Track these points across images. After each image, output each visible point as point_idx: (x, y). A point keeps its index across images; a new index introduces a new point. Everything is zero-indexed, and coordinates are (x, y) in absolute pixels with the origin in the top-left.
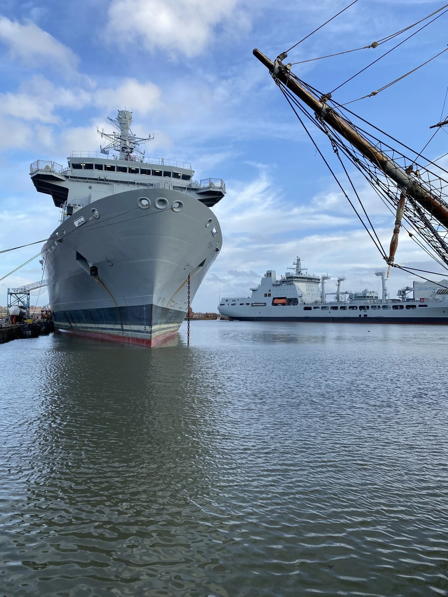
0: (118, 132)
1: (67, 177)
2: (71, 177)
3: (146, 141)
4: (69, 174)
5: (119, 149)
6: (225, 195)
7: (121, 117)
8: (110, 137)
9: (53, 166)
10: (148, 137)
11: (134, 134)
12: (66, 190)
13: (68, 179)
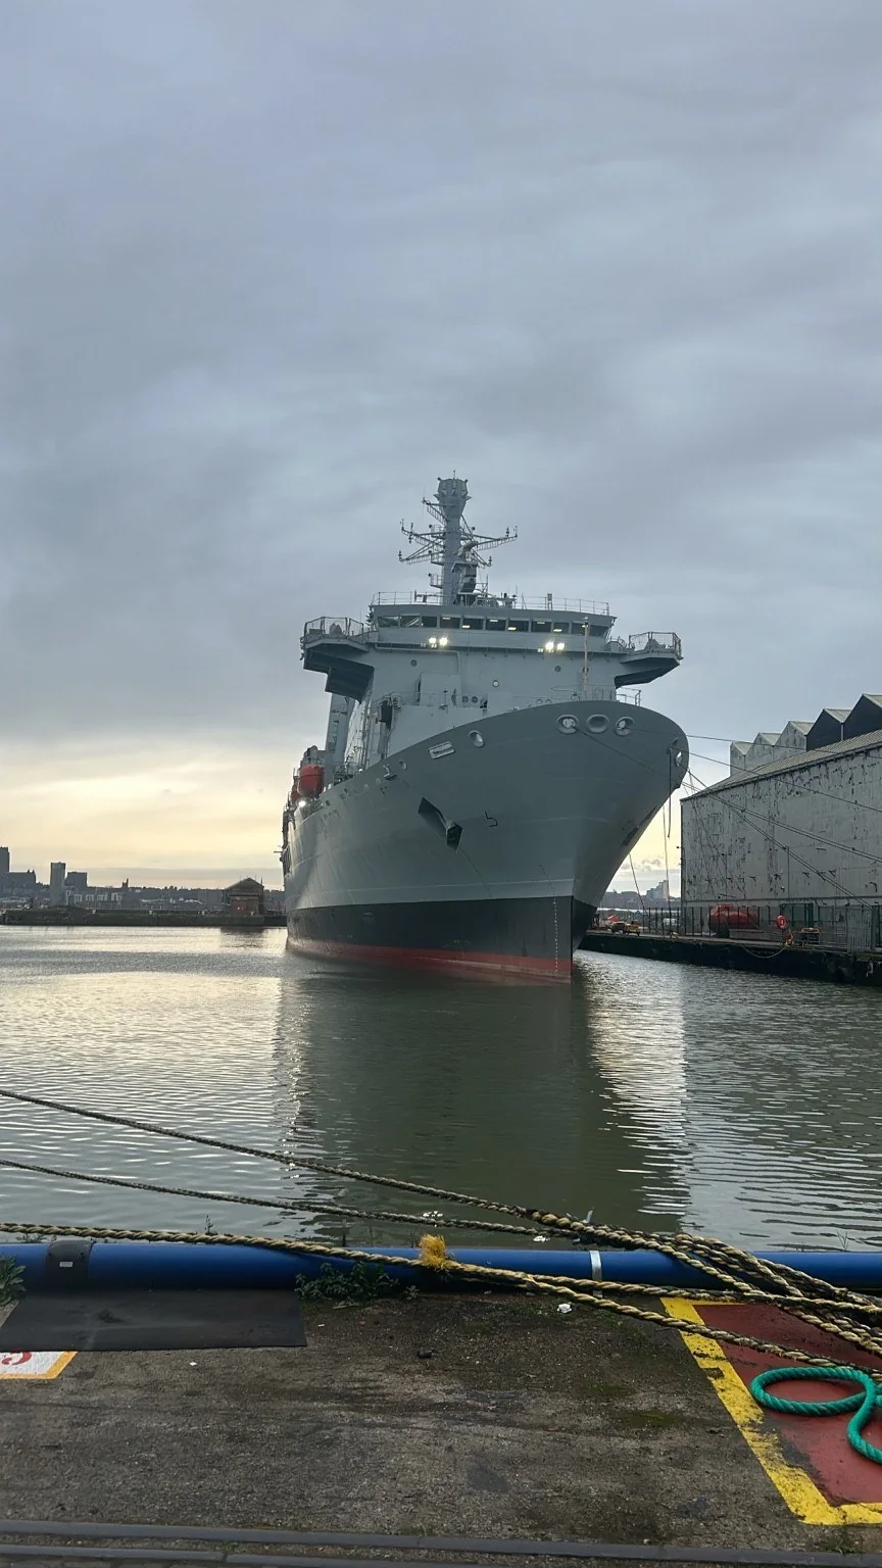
0: (440, 525)
1: (371, 645)
2: (379, 645)
3: (500, 542)
4: (374, 639)
5: (440, 560)
6: (680, 662)
7: (445, 492)
8: (425, 539)
9: (348, 627)
10: (504, 535)
11: (470, 526)
12: (371, 669)
13: (371, 650)
